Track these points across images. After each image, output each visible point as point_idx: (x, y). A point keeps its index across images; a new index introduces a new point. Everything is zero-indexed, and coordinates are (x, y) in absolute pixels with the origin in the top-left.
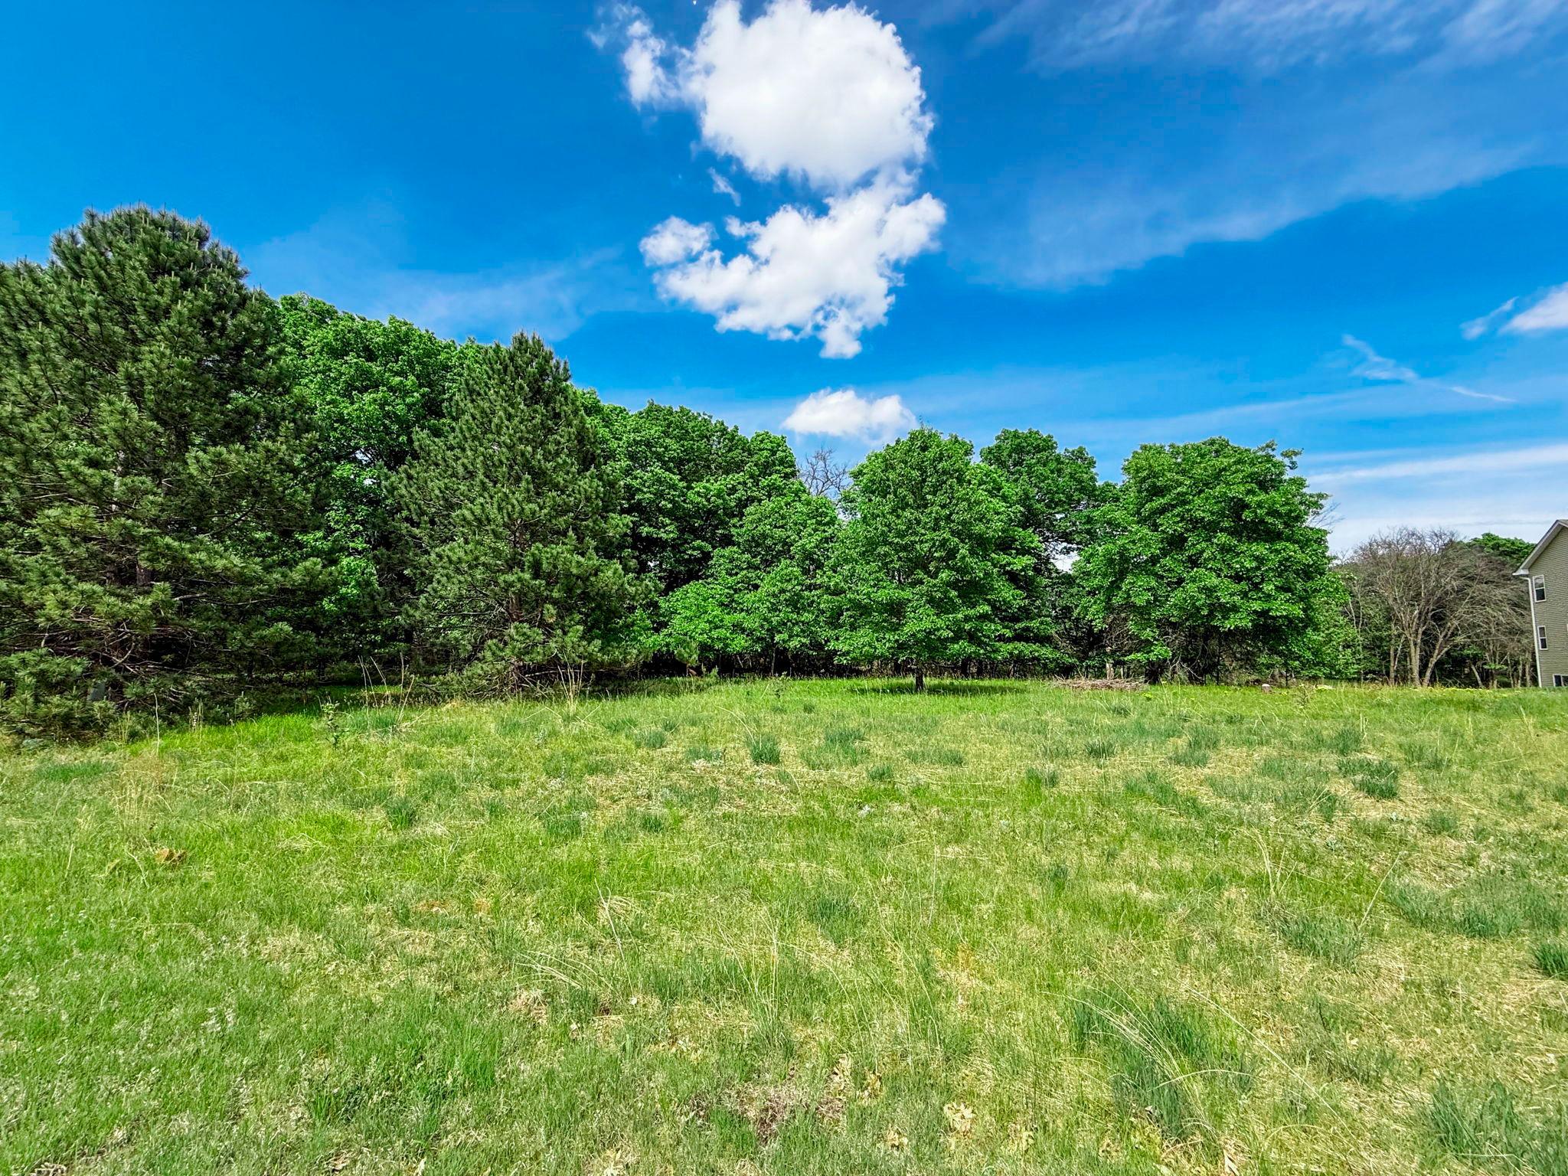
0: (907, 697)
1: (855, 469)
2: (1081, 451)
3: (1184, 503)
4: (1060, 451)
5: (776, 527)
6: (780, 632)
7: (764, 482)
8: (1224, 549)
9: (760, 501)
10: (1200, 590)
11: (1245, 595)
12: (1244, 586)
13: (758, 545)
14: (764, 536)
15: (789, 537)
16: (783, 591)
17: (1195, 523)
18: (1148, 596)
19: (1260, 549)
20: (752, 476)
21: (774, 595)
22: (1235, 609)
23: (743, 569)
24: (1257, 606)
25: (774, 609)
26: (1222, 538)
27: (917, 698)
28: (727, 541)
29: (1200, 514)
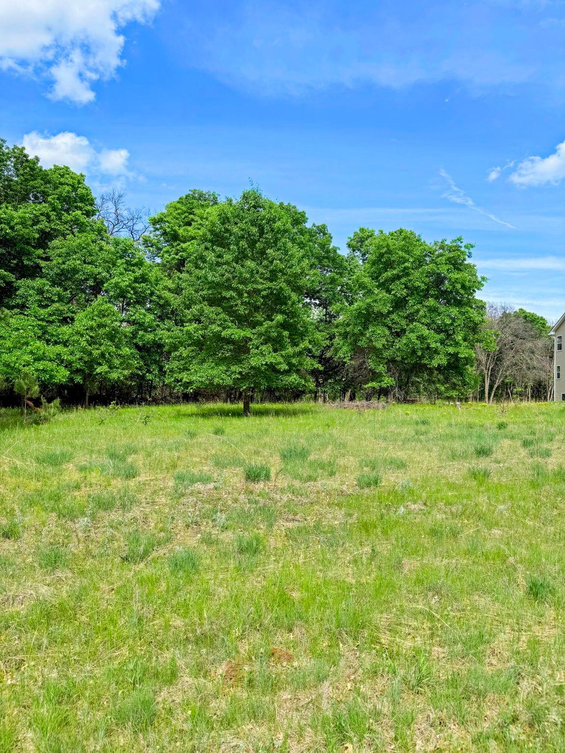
0: (236, 421)
1: (156, 216)
2: (324, 227)
3: (408, 274)
4: (308, 225)
5: (85, 262)
6: (100, 364)
7: (66, 217)
8: (433, 310)
9: (64, 235)
10: (418, 338)
11: (442, 342)
12: (442, 336)
13: (67, 279)
14: (75, 271)
15: (99, 273)
16: (101, 326)
17: (413, 290)
18: (384, 341)
19: (454, 311)
20: (54, 209)
21: (91, 328)
22: (436, 352)
23: (53, 301)
24: (451, 350)
25: (92, 342)
26: (431, 302)
27: (245, 420)
28: (34, 272)
29: (417, 284)
